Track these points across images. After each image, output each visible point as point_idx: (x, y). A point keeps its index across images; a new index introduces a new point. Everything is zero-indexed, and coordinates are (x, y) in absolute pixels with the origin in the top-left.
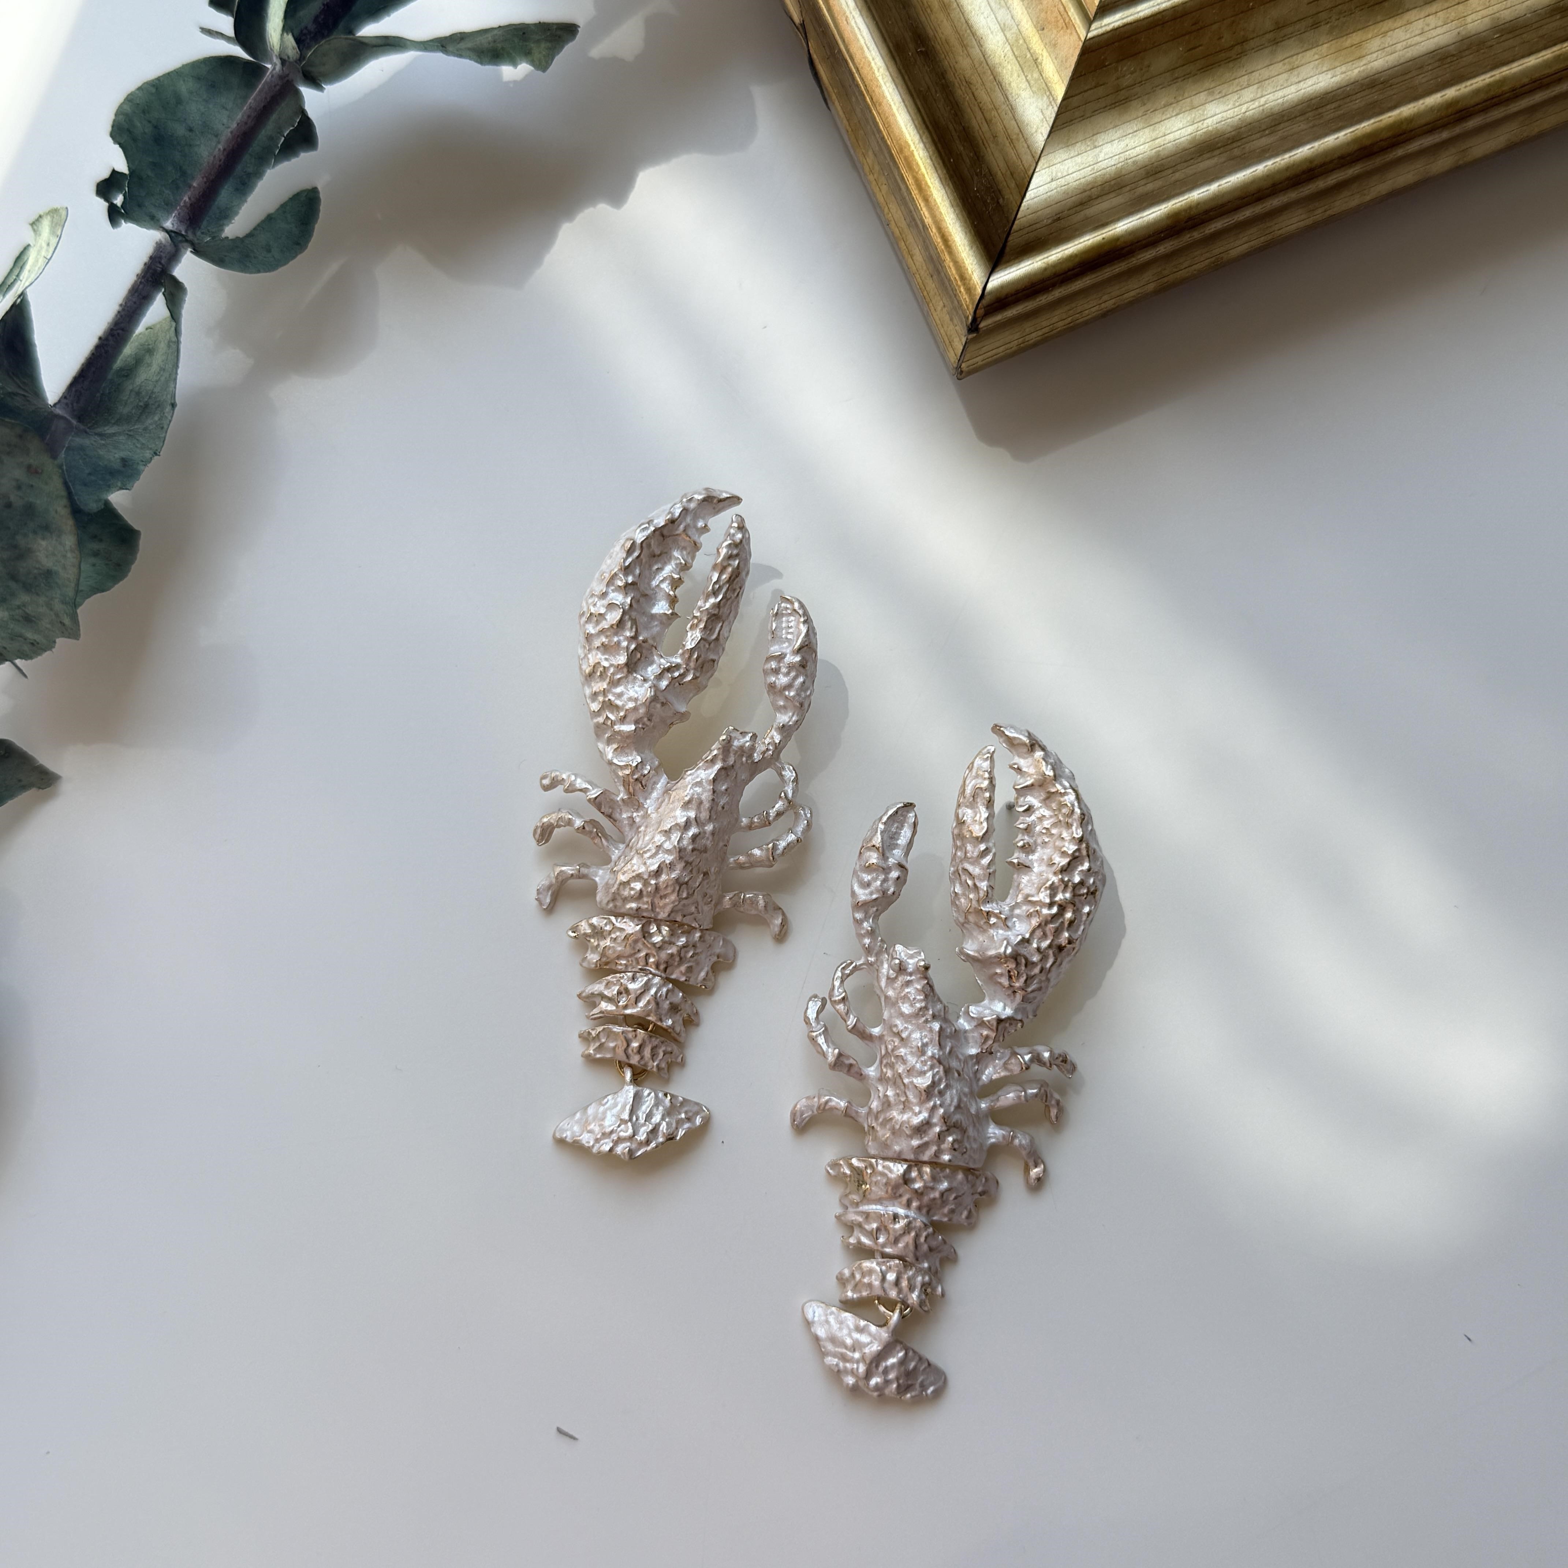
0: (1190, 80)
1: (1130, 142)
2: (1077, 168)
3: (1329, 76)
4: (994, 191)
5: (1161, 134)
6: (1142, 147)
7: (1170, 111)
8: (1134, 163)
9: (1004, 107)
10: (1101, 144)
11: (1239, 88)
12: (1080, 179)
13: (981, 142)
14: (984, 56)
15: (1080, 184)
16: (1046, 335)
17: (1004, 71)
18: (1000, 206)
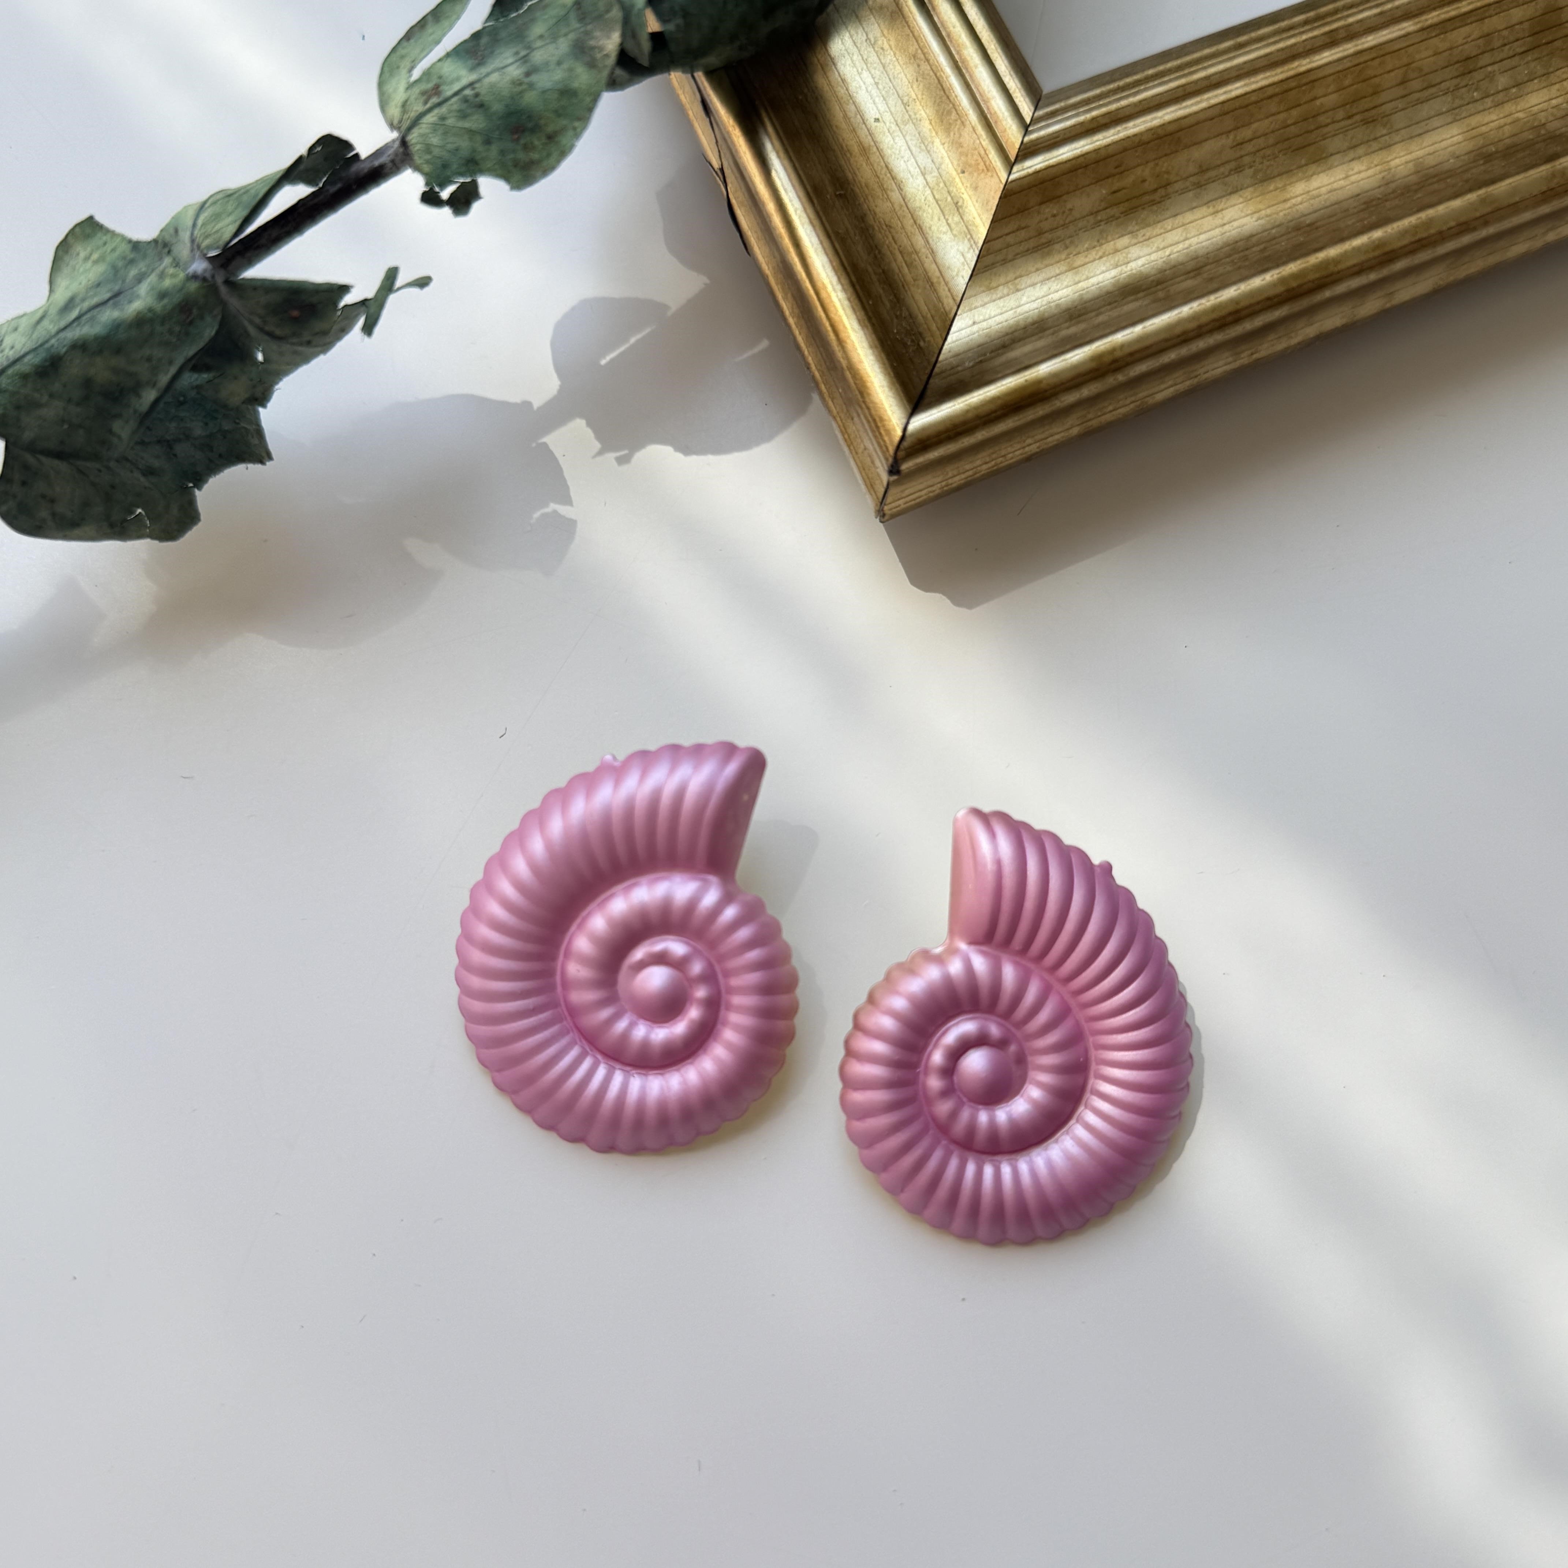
0: (1114, 223)
1: (1054, 285)
2: (999, 311)
3: (1254, 219)
4: (914, 332)
5: (1084, 277)
6: (1065, 290)
7: (1093, 254)
8: (1057, 306)
9: (923, 250)
10: (1023, 286)
11: (1162, 231)
12: (1002, 323)
13: (901, 284)
14: (904, 200)
15: (1002, 327)
16: (969, 479)
17: (925, 215)
18: (921, 348)
